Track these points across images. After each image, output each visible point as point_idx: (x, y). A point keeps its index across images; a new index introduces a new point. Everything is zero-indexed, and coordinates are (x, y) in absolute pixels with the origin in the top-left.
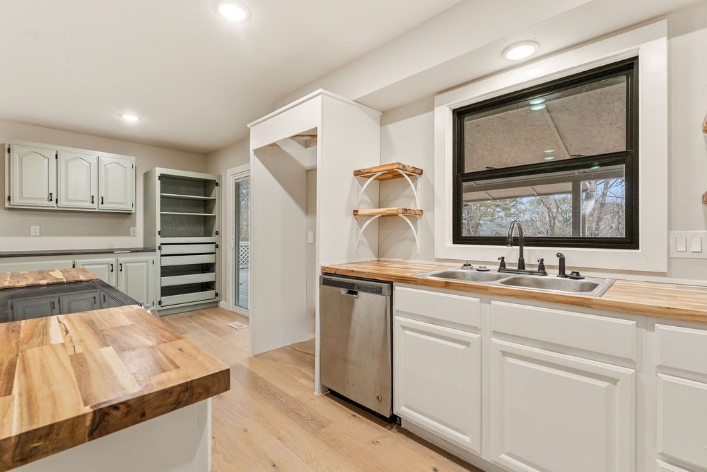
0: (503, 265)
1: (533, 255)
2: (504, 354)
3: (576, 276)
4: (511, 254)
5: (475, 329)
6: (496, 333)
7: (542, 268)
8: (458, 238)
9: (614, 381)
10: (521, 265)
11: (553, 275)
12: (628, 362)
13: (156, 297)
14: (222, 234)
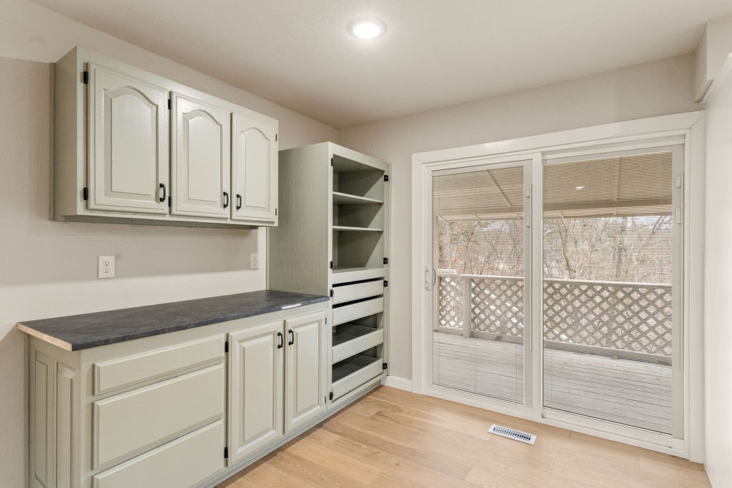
13: (328, 385)
14: (391, 261)
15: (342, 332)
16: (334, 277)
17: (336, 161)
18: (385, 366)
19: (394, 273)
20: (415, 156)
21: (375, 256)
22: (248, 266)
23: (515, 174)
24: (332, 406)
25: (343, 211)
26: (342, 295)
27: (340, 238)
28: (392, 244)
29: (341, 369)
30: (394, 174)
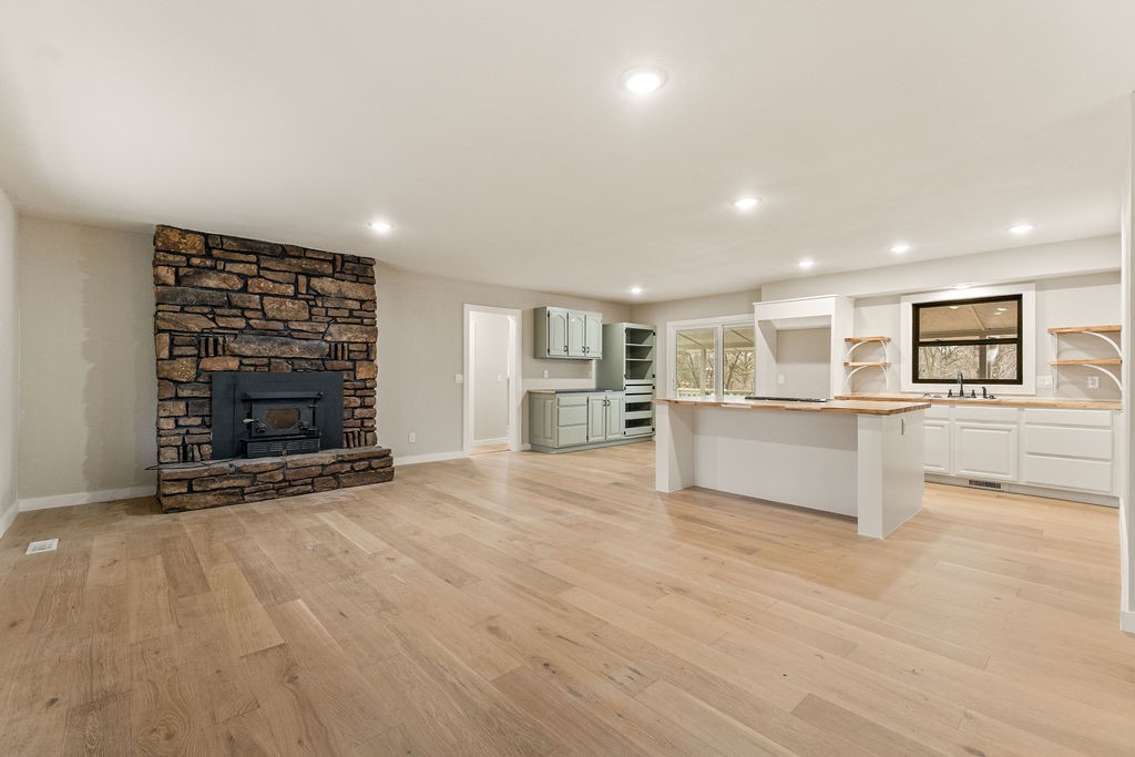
0: (950, 394)
1: (968, 388)
2: (963, 428)
3: (992, 397)
4: (956, 388)
5: (947, 419)
6: (957, 420)
7: (973, 395)
8: (916, 379)
9: (1010, 430)
10: (962, 394)
11: (980, 398)
12: (1014, 423)
13: (623, 428)
14: (657, 376)
15: (631, 407)
16: (626, 382)
17: (628, 330)
18: (653, 430)
19: (658, 382)
20: (669, 324)
21: (649, 373)
22: (587, 376)
23: (710, 333)
24: (623, 437)
25: (631, 351)
26: (630, 390)
27: (631, 365)
28: (657, 368)
29: (631, 424)
30: (658, 333)
